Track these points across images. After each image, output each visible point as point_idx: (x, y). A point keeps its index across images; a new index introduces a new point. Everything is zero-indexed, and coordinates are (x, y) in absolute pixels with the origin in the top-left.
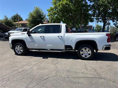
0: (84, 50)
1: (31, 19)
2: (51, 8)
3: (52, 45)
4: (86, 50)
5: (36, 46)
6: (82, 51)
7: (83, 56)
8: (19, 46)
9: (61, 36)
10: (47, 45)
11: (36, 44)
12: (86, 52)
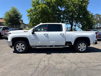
0: (81, 45)
1: (8, 18)
2: (31, 9)
3: (55, 42)
4: (82, 45)
5: (39, 43)
6: (80, 46)
7: (80, 50)
8: (21, 43)
9: (63, 34)
10: (51, 42)
11: (40, 41)
12: (82, 46)
